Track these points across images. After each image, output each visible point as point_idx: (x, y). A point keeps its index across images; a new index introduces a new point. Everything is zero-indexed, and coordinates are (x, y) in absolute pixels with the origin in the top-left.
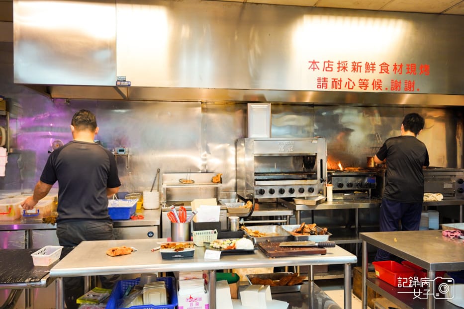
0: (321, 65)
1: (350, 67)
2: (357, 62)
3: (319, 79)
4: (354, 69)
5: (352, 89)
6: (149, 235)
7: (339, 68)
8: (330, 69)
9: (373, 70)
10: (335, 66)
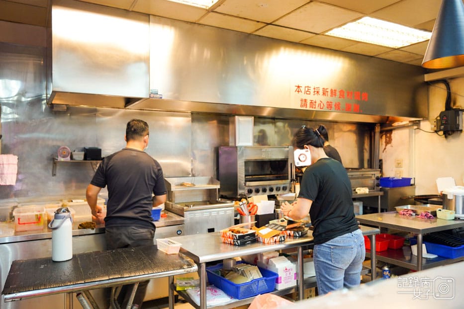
0: (303, 89)
1: (321, 92)
2: (325, 88)
3: (302, 100)
4: (324, 93)
5: (322, 108)
6: (178, 233)
7: (314, 92)
8: (309, 93)
9: (335, 95)
10: (312, 91)
